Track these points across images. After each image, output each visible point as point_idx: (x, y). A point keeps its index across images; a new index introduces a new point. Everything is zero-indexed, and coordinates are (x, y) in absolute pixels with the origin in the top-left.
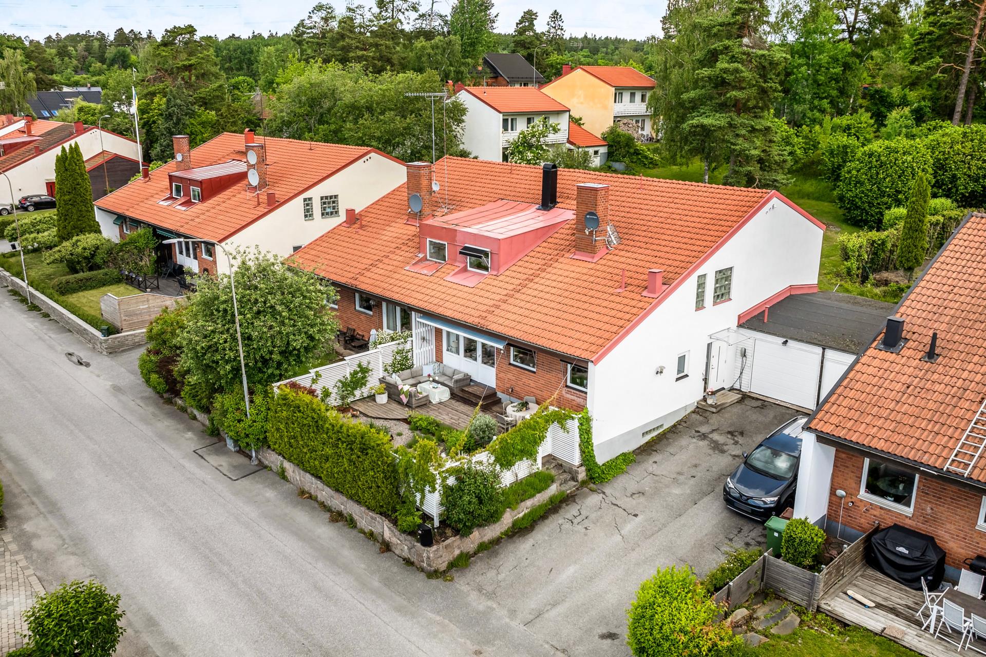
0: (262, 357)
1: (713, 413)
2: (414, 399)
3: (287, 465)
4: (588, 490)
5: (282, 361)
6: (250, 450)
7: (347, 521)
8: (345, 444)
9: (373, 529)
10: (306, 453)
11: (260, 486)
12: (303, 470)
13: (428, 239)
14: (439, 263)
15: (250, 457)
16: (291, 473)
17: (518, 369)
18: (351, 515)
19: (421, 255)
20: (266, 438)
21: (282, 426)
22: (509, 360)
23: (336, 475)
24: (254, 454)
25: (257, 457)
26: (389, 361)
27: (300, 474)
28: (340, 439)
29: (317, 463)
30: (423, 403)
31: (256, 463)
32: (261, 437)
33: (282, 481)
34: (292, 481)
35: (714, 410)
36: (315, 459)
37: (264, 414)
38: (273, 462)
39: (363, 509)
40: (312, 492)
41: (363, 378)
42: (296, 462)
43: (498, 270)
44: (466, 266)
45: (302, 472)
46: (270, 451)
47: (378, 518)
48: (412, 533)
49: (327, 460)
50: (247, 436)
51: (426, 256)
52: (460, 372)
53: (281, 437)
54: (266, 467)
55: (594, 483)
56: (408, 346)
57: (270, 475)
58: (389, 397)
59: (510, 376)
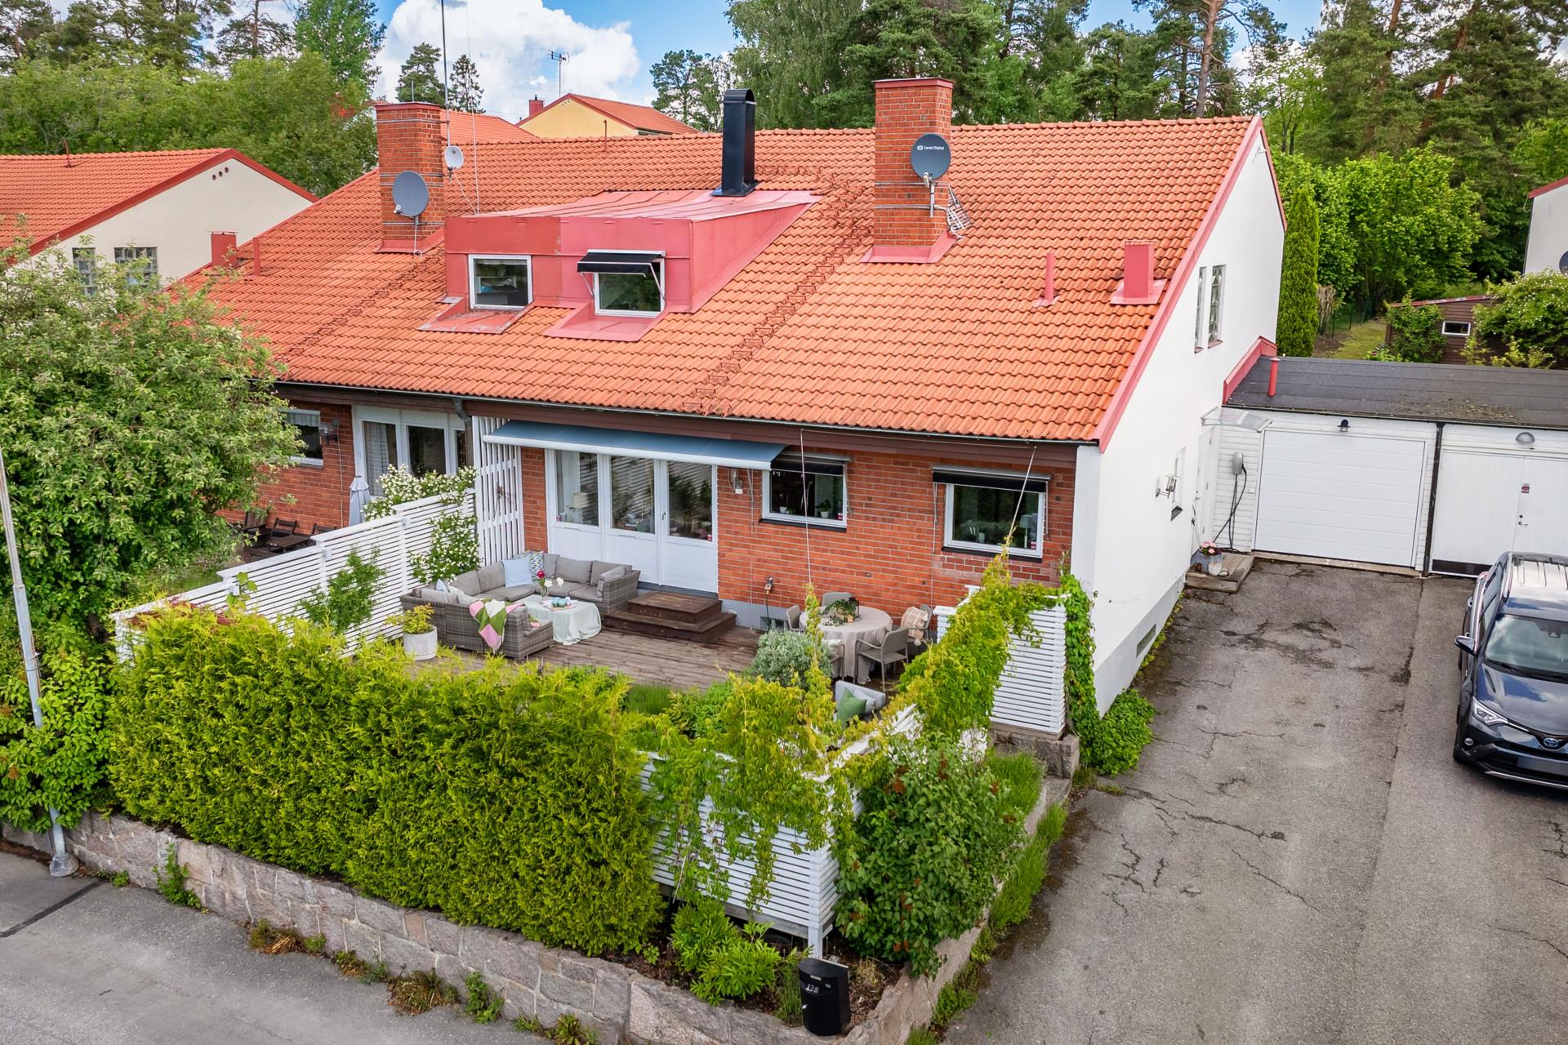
0: (71, 529)
1: (1231, 593)
2: (520, 636)
3: (193, 855)
4: (1103, 796)
5: (139, 539)
6: (47, 832)
7: (457, 999)
8: (448, 743)
9: (577, 1012)
10: (279, 801)
11: (107, 938)
12: (265, 860)
13: (471, 258)
14: (509, 312)
15: (44, 859)
16: (212, 881)
17: (788, 529)
18: (477, 981)
19: (454, 301)
20: (103, 783)
21: (170, 733)
22: (760, 512)
23: (413, 854)
24: (59, 841)
25: (69, 850)
26: (424, 550)
27: (248, 876)
28: (424, 728)
29: (325, 826)
30: (541, 646)
31: (69, 868)
32: (88, 781)
33: (178, 910)
34: (216, 902)
35: (1233, 586)
36: (316, 817)
37: (94, 703)
38: (132, 858)
39: (533, 949)
40: (305, 928)
41: (365, 593)
42: (234, 839)
43: (690, 301)
44: (591, 307)
45: (257, 868)
46: (122, 823)
47: (602, 970)
48: (759, 1000)
49: (371, 806)
50: (36, 782)
51: (467, 301)
52: (608, 567)
53: (169, 767)
54: (106, 878)
55: (1108, 774)
56: (465, 511)
57: (129, 898)
58: (443, 640)
59: (764, 551)
